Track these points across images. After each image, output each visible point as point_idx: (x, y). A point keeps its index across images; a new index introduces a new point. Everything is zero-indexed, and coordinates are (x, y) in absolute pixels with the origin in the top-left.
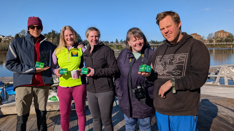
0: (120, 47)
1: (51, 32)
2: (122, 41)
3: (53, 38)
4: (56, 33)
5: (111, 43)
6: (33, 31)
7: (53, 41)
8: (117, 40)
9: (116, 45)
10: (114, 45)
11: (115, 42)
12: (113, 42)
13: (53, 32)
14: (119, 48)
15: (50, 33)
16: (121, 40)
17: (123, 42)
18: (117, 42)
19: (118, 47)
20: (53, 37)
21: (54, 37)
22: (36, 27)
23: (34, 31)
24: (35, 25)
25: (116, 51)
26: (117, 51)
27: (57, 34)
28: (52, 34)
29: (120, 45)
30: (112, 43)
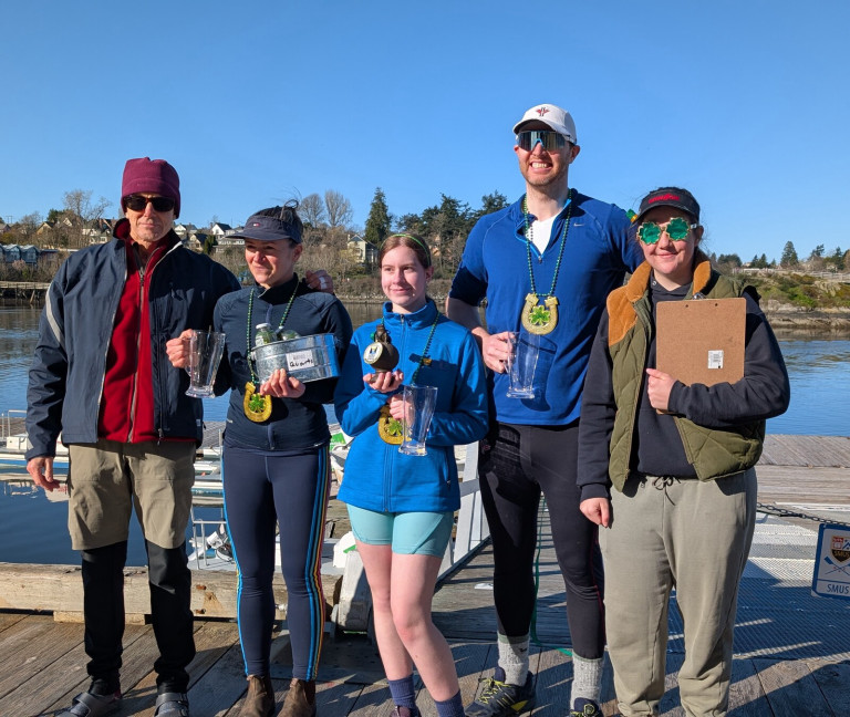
0: (799, 290)
1: (439, 207)
2: (824, 255)
3: (444, 237)
4: (461, 210)
5: (753, 265)
6: (139, 217)
7: (443, 252)
8: (790, 246)
9: (781, 280)
10: (769, 276)
11: (778, 262)
12: (769, 261)
13: (450, 204)
14: (793, 297)
15: (431, 213)
16: (818, 252)
17: (828, 260)
18: (790, 258)
19: (788, 289)
20: (448, 234)
21: (450, 233)
22: (151, 200)
23: (143, 219)
24: (148, 193)
25: (773, 313)
26: (781, 314)
27: (464, 215)
28: (441, 218)
29: (800, 279)
30: (760, 263)
